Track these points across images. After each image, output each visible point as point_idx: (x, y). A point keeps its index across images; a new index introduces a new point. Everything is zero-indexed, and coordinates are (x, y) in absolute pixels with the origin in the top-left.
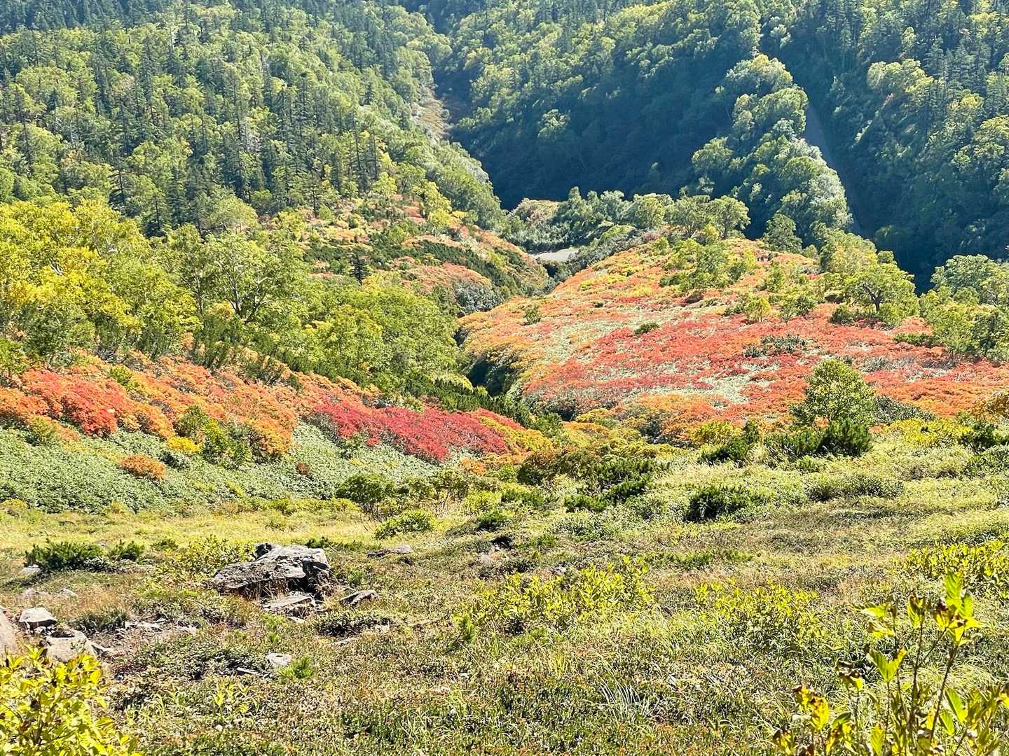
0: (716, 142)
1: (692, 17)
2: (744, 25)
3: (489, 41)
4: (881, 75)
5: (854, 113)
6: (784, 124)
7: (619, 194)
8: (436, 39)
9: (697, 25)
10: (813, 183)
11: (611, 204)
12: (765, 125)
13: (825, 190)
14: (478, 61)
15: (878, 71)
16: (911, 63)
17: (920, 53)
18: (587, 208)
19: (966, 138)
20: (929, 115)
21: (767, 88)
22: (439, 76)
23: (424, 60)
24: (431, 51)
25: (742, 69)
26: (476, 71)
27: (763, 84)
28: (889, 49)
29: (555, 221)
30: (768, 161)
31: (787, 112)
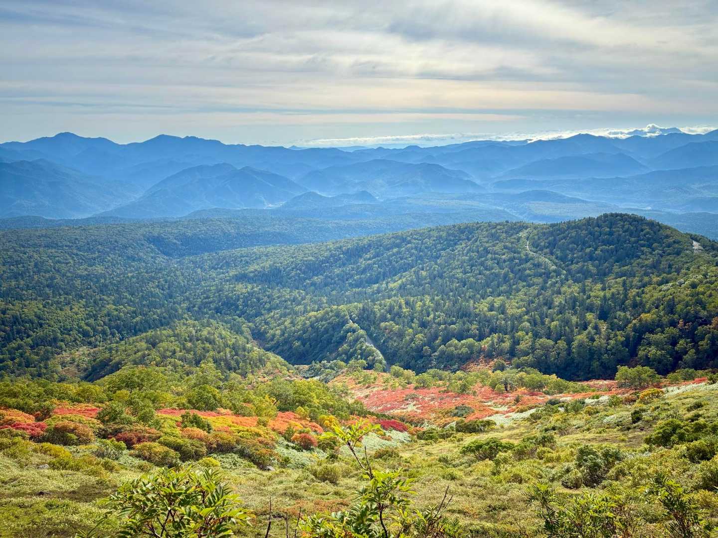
0: (345, 345)
1: (330, 314)
2: (345, 315)
3: (267, 323)
4: (384, 326)
5: (379, 335)
6: (362, 339)
7: (326, 361)
8: (250, 324)
9: (332, 316)
10: (374, 354)
11: (324, 364)
12: (356, 340)
13: (378, 356)
14: (265, 329)
15: (383, 324)
16: (391, 322)
17: (393, 319)
18: (318, 366)
19: (412, 340)
20: (401, 335)
21: (354, 331)
22: (253, 334)
23: (249, 330)
24: (250, 328)
25: (347, 326)
26: (265, 332)
27: (353, 330)
28: (384, 319)
29: (309, 370)
30: (361, 349)
31: (362, 336)
